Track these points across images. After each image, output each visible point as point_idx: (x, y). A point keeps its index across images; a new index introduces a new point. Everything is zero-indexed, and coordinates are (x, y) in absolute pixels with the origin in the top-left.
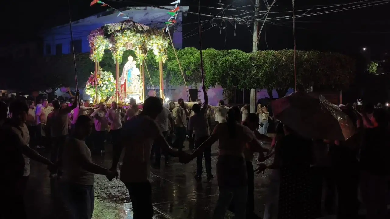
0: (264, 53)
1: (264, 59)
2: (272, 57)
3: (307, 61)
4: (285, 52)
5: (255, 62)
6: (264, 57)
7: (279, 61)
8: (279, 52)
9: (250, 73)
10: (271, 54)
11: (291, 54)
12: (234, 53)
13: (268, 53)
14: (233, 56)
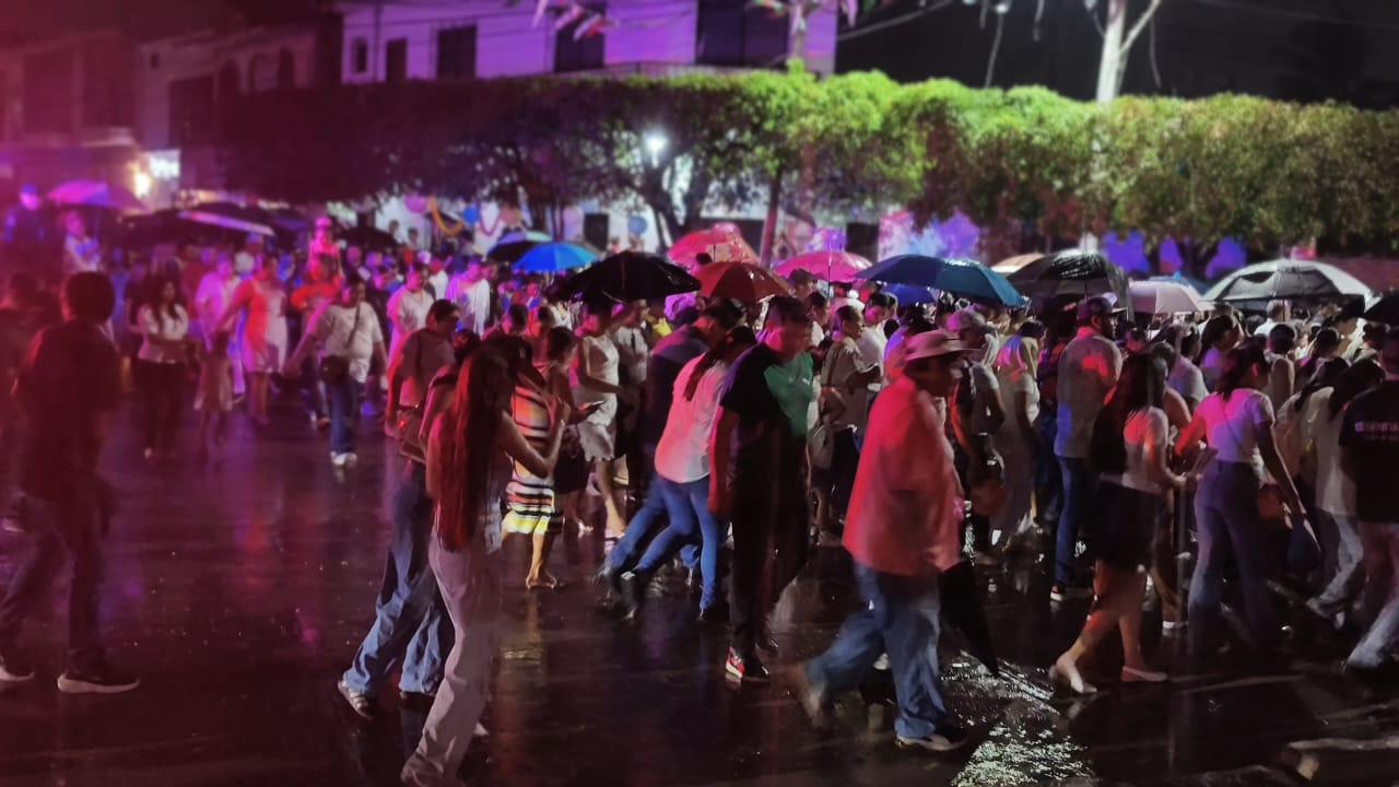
0: (1144, 104)
1: (1141, 127)
2: (1175, 123)
3: (1303, 142)
4: (1223, 106)
5: (1107, 138)
6: (1143, 121)
7: (1197, 139)
8: (1202, 103)
9: (1085, 179)
10: (1170, 113)
11: (1247, 114)
12: (1029, 101)
13: (1157, 109)
14: (1024, 115)
